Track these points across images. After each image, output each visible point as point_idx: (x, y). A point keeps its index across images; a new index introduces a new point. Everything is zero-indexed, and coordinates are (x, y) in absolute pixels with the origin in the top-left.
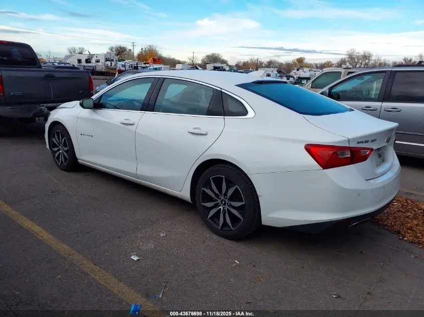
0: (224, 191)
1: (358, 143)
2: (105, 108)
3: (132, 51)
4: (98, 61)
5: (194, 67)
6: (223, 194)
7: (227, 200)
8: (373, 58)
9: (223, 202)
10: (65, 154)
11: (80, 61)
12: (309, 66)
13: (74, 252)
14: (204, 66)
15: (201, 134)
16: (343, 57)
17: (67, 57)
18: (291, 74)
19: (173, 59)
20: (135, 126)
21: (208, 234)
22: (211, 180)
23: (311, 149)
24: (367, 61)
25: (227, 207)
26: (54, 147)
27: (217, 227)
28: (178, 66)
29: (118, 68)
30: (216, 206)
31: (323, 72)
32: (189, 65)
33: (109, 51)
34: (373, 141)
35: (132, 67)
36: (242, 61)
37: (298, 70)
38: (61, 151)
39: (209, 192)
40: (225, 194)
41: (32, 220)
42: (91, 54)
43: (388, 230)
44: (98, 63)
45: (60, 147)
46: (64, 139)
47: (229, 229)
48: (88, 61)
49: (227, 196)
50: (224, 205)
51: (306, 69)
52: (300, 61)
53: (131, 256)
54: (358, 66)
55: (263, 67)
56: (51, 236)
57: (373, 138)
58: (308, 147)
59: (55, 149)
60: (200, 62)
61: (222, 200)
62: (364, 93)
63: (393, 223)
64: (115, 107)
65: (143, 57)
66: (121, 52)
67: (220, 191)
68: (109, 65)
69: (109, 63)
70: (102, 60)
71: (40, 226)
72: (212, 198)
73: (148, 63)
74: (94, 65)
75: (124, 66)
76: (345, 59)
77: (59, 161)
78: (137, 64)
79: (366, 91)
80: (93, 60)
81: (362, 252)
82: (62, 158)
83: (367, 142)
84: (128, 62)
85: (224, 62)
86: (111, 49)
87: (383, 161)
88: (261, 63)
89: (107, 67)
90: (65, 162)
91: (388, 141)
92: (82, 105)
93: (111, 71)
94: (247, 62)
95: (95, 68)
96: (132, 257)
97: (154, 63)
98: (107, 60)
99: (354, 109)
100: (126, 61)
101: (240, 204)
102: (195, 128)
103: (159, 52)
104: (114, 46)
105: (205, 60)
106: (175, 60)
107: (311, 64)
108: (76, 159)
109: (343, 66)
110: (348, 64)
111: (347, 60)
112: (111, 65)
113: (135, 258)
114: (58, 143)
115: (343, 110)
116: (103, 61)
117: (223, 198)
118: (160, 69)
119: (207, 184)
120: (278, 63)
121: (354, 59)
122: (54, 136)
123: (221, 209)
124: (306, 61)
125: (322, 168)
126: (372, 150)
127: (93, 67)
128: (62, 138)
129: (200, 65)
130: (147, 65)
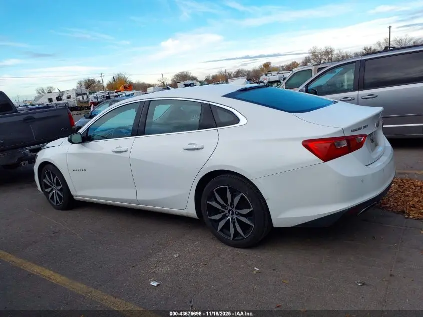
0: (229, 201)
1: (352, 131)
2: (93, 140)
3: (101, 82)
4: (69, 97)
5: (165, 87)
6: (229, 203)
7: (234, 210)
8: (335, 52)
9: (231, 212)
10: (59, 193)
11: (50, 100)
12: (276, 69)
13: (91, 289)
14: (174, 85)
15: (198, 149)
16: (306, 55)
17: (37, 98)
18: (261, 80)
19: (143, 84)
20: (128, 152)
21: (220, 247)
22: (215, 192)
23: (309, 145)
24: (330, 56)
25: (235, 216)
26: (46, 188)
27: (229, 238)
28: (149, 90)
29: (90, 101)
30: (225, 216)
31: (294, 72)
32: (160, 86)
33: (78, 85)
34: (365, 127)
35: (103, 98)
36: (211, 75)
37: (266, 75)
38: (54, 191)
39: (214, 204)
40: (232, 204)
41: (40, 264)
42: (61, 91)
43: (392, 211)
44: (69, 100)
45: (53, 187)
46: (55, 179)
47: (241, 238)
48: (59, 99)
49: (233, 205)
50: (232, 214)
51: (273, 73)
52: (267, 66)
53: (150, 282)
54: (322, 62)
55: (233, 78)
56: (63, 278)
57: (364, 125)
58: (305, 143)
59: (48, 190)
60: (170, 82)
61: (230, 210)
62: (338, 85)
63: (395, 204)
64: (104, 138)
65: (113, 86)
66: (90, 85)
67: (226, 201)
68: (81, 99)
69: (80, 97)
70: (73, 95)
71: (50, 270)
72: (218, 209)
73: (120, 91)
74: (66, 101)
75: (96, 98)
76: (309, 57)
77: (54, 202)
78: (109, 94)
79: (340, 83)
80: (64, 97)
81: (374, 237)
82: (56, 198)
83: (359, 129)
84: (100, 94)
85: (194, 78)
86: (80, 83)
87: (376, 145)
88: (230, 74)
89: (79, 101)
90: (61, 201)
91: (378, 126)
92: (70, 141)
93: (84, 105)
94: (216, 75)
95: (67, 104)
96: (152, 283)
97: (126, 90)
98: (78, 94)
99: (336, 101)
100: (97, 93)
101: (248, 211)
102: (190, 144)
103: (128, 79)
104: (82, 80)
105: (175, 80)
106: (146, 84)
107: (277, 67)
108: (72, 196)
109: (308, 64)
110: (312, 61)
111: (311, 58)
112: (83, 99)
113: (155, 284)
114: (50, 183)
115: (328, 103)
116: (75, 97)
117: (229, 208)
118: (132, 95)
119: (212, 197)
120: (245, 72)
121: (318, 56)
122: (45, 177)
123: (229, 219)
124: (272, 65)
125: (323, 162)
126: (365, 136)
127: (65, 104)
128: (54, 178)
129: (171, 86)
130: (119, 93)
